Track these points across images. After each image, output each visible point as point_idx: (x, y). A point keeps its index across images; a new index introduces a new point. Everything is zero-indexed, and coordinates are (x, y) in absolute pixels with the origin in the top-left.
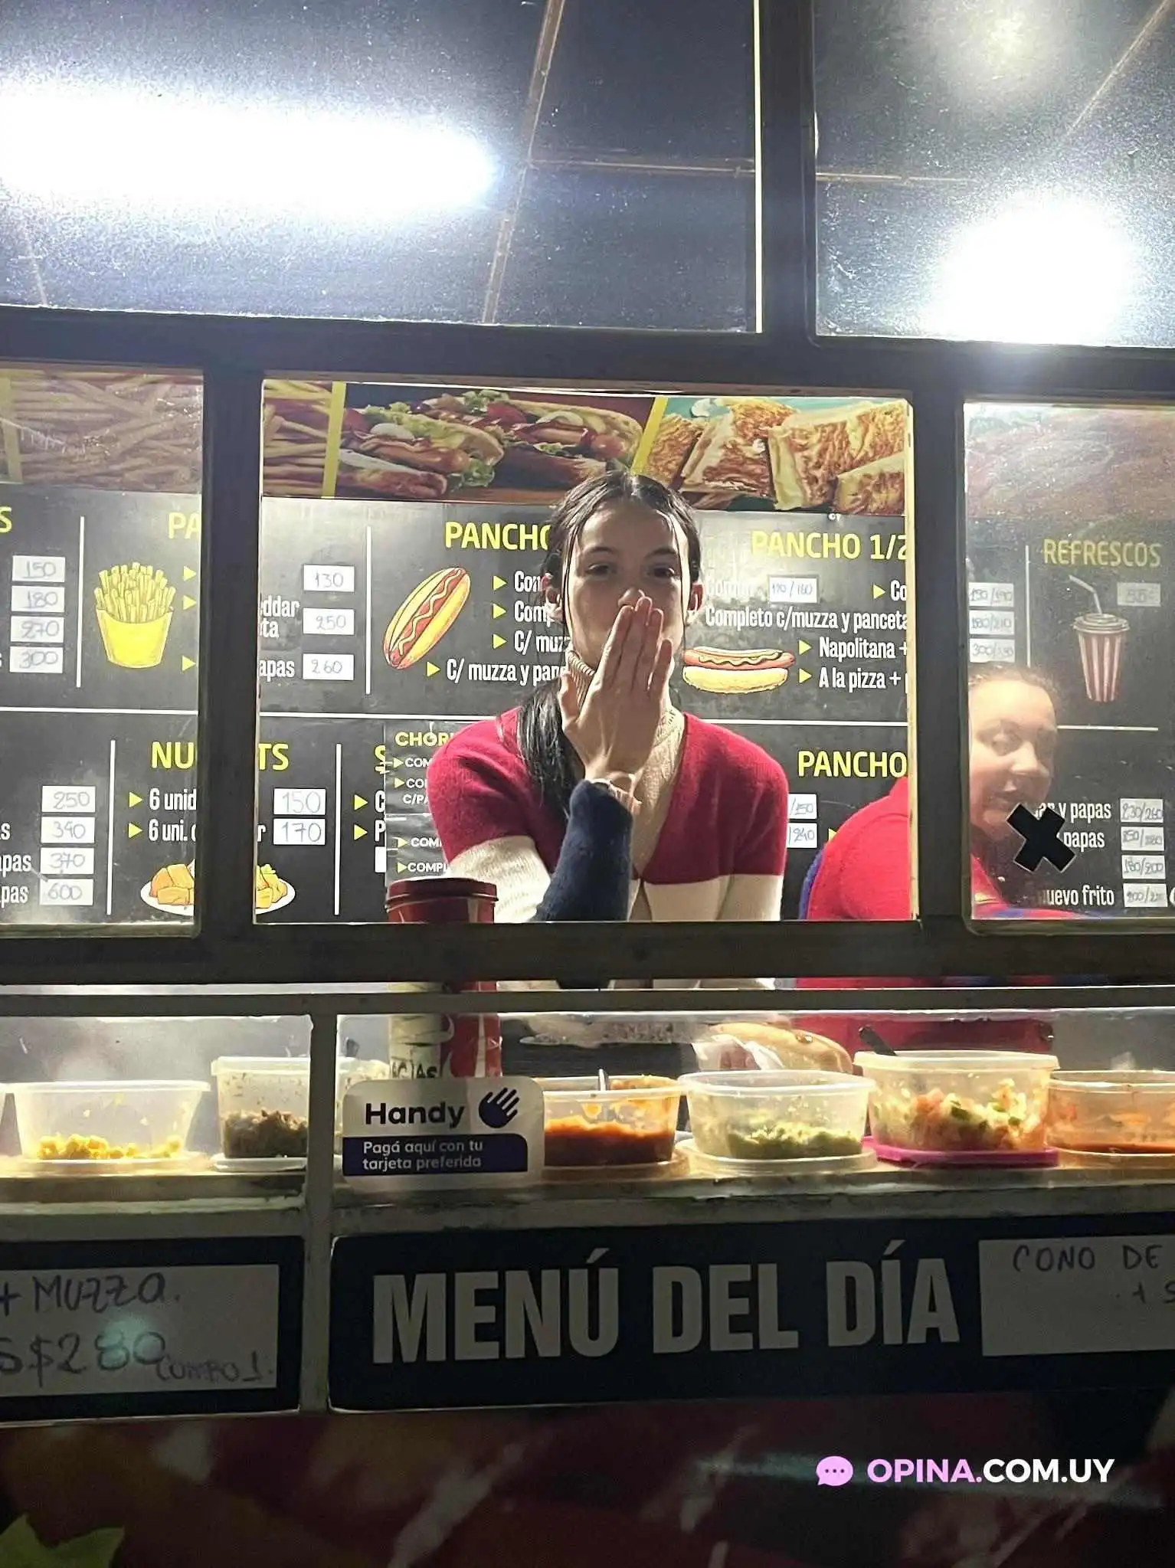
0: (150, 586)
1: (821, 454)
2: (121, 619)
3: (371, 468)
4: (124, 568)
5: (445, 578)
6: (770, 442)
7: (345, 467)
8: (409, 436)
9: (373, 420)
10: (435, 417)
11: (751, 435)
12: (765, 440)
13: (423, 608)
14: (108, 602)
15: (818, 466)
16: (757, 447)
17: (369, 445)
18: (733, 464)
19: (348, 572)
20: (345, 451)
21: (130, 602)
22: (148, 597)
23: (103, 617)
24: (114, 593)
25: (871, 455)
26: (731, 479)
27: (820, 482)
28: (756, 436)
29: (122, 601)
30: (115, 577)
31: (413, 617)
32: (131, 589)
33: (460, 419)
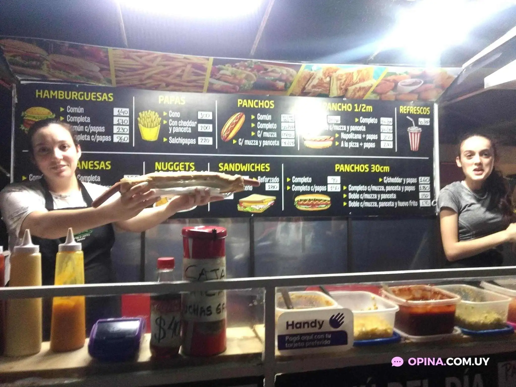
0: (154, 117)
1: (345, 81)
2: (145, 126)
3: (218, 84)
4: (146, 112)
5: (238, 116)
6: (332, 78)
7: (211, 84)
8: (230, 74)
9: (220, 69)
10: (238, 68)
11: (327, 76)
12: (330, 78)
13: (232, 124)
14: (142, 121)
15: (343, 85)
16: (328, 79)
17: (218, 77)
18: (320, 84)
19: (211, 114)
20: (211, 79)
21: (148, 122)
22: (153, 120)
23: (140, 126)
24: (143, 120)
25: (358, 82)
26: (319, 88)
27: (343, 90)
28: (328, 76)
29: (146, 121)
30: (144, 115)
31: (229, 127)
32: (148, 118)
33: (245, 69)
